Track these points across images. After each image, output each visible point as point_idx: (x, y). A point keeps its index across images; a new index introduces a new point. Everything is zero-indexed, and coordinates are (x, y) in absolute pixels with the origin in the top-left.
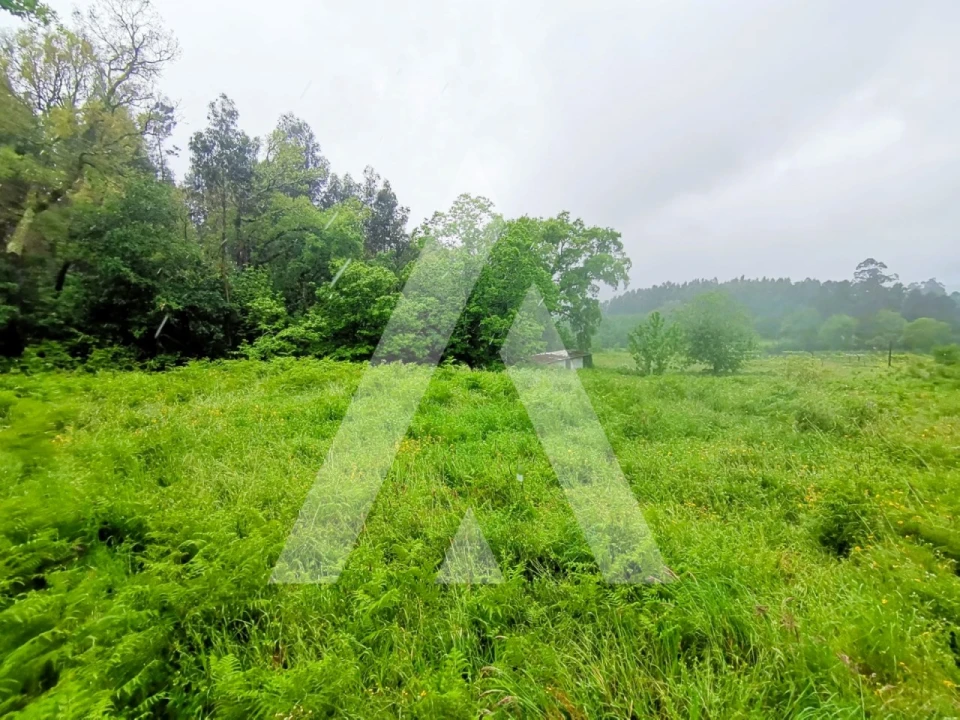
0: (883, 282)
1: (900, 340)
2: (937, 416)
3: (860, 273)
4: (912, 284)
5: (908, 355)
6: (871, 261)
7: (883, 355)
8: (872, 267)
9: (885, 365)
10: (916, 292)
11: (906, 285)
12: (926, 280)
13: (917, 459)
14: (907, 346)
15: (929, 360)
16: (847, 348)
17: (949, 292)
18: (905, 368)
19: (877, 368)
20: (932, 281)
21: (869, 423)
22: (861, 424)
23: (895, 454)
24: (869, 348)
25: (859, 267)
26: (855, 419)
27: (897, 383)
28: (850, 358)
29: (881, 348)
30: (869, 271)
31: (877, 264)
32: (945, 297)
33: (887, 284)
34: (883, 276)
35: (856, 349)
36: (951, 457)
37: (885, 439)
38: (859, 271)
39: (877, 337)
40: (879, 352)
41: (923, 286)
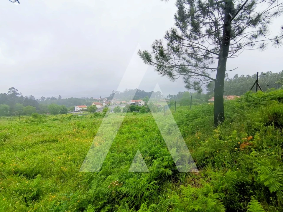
0: (17, 95)
1: (23, 112)
2: (28, 134)
3: (10, 91)
4: (26, 96)
5: (25, 116)
6: (13, 88)
7: (18, 117)
8: (14, 90)
9: (19, 120)
10: (27, 98)
11: (24, 96)
12: (30, 95)
13: (21, 148)
14: (25, 114)
15: (31, 117)
16: (7, 115)
17: (36, 99)
18: (24, 120)
19: (16, 121)
20: (31, 96)
21: (7, 140)
22: (5, 141)
23: (15, 149)
24: (14, 115)
25: (9, 89)
26: (2, 140)
27: (21, 125)
28: (8, 118)
29: (17, 115)
30: (13, 91)
31: (15, 89)
32: (35, 100)
33: (18, 96)
34: (17, 93)
35: (9, 115)
36: (31, 145)
37: (12, 144)
38: (9, 91)
39: (16, 111)
40: (17, 116)
41: (29, 97)
